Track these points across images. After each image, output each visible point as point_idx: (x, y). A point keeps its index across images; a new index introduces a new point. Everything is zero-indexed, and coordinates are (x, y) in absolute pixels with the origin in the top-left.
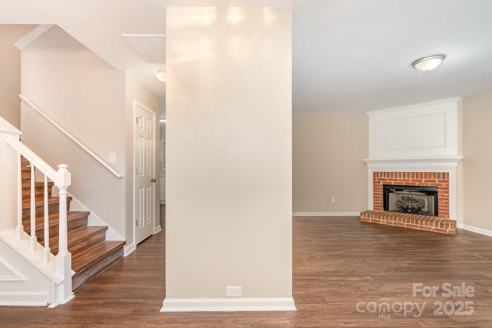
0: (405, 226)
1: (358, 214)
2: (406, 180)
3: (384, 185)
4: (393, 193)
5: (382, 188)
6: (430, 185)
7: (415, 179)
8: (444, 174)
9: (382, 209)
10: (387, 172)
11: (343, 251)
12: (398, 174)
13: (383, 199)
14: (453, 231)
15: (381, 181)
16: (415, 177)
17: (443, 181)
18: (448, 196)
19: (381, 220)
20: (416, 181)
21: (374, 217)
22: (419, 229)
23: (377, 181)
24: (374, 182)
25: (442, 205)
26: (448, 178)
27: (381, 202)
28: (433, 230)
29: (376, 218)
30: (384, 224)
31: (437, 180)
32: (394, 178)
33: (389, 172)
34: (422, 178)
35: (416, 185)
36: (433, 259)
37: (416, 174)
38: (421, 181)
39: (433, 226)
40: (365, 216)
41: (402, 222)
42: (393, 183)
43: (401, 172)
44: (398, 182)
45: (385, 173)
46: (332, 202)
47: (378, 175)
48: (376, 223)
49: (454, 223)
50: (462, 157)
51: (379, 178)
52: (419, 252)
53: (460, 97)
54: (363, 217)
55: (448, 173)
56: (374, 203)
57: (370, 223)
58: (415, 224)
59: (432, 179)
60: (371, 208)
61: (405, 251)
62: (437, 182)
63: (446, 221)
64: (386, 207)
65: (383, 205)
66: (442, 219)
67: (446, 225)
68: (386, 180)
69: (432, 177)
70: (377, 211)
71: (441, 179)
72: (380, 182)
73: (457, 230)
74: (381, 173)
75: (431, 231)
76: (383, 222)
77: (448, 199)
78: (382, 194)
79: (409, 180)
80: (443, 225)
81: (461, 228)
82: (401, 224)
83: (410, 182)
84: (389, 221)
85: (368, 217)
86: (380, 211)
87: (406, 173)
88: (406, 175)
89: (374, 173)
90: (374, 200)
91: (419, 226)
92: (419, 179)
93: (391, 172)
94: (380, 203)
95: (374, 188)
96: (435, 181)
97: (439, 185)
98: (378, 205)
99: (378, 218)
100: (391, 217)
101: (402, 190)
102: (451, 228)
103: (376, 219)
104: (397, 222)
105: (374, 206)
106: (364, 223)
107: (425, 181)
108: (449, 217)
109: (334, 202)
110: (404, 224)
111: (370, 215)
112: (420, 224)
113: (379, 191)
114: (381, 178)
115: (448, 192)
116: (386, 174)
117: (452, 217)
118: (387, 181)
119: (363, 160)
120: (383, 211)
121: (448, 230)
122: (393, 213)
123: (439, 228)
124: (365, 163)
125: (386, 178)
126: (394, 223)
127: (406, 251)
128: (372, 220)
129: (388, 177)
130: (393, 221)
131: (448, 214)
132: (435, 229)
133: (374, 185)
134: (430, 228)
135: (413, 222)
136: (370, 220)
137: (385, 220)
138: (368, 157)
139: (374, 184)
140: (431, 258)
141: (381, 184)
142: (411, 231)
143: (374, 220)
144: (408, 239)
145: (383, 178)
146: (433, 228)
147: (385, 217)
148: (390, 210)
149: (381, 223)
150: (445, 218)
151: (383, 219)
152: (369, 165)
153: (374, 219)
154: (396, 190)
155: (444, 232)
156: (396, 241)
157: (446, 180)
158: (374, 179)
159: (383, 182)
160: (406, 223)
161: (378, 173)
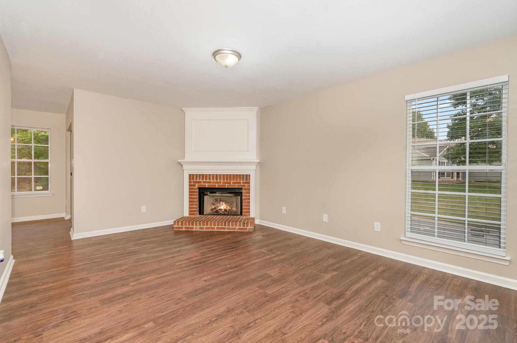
0: (216, 230)
1: (170, 222)
2: (218, 183)
3: (200, 189)
4: (208, 195)
5: (197, 191)
6: (236, 187)
7: (225, 181)
8: (247, 175)
9: (197, 213)
10: (202, 175)
11: (131, 284)
12: (212, 176)
13: (198, 203)
14: (251, 228)
15: (197, 184)
16: (225, 180)
17: (246, 183)
18: (249, 196)
19: (194, 226)
20: (227, 183)
21: (187, 224)
22: (226, 230)
23: (192, 184)
24: (190, 185)
25: (245, 204)
26: (249, 180)
27: (196, 206)
28: (237, 230)
29: (189, 225)
30: (196, 231)
31: (242, 181)
32: (208, 180)
33: (204, 175)
34: (231, 181)
35: (226, 187)
36: (231, 266)
37: (226, 176)
38: (230, 183)
39: (237, 226)
40: (178, 225)
41: (213, 226)
42: (207, 185)
43: (214, 175)
44: (212, 184)
45: (200, 175)
46: (142, 211)
47: (193, 178)
48: (189, 231)
49: (252, 220)
50: (258, 161)
51: (195, 180)
52: (220, 260)
53: (258, 107)
54: (176, 226)
55: (249, 175)
56: (190, 208)
57: (183, 231)
58: (223, 227)
59: (238, 181)
60: (186, 213)
61: (207, 263)
62: (242, 184)
63: (248, 219)
64: (201, 212)
65: (198, 209)
66: (245, 217)
67: (247, 223)
68: (200, 182)
69: (238, 179)
70: (192, 216)
71: (245, 181)
72: (195, 185)
73: (255, 226)
74: (197, 175)
75: (236, 231)
76: (196, 228)
77: (249, 199)
78: (197, 198)
79: (221, 182)
80: (245, 223)
81: (258, 223)
82: (212, 228)
83: (222, 184)
84: (202, 226)
85: (182, 225)
86: (195, 216)
87: (218, 175)
88: (218, 177)
89: (190, 175)
90: (190, 205)
91: (227, 228)
92: (228, 181)
93: (205, 175)
94: (195, 208)
95: (190, 192)
96: (240, 183)
97: (243, 186)
98: (193, 210)
99: (191, 225)
100: (203, 222)
101: (215, 193)
102: (250, 226)
103: (190, 227)
104: (209, 226)
105: (190, 211)
106: (178, 233)
107: (234, 183)
108: (249, 215)
109: (145, 211)
110: (215, 228)
111: (184, 222)
112: (228, 226)
113: (194, 195)
114: (197, 181)
115: (249, 193)
116: (201, 177)
117: (252, 215)
118: (202, 184)
119: (179, 161)
120: (198, 216)
121: (248, 228)
122: (207, 217)
123: (242, 227)
124: (180, 164)
125: (201, 180)
126: (206, 227)
127: (209, 262)
128: (185, 228)
129: (203, 179)
130: (205, 226)
131: (249, 212)
132: (239, 229)
133: (190, 189)
134: (235, 229)
135: (222, 225)
136: (184, 228)
137: (198, 226)
138: (184, 158)
139: (190, 187)
140: (228, 266)
141: (197, 187)
142: (219, 234)
143: (187, 228)
144: (214, 245)
145: (198, 180)
146: (237, 228)
147: (198, 222)
148: (205, 214)
149: (194, 230)
150: (248, 216)
151: (196, 225)
152: (184, 167)
153: (187, 226)
154: (211, 193)
155: (245, 231)
156: (202, 251)
157: (248, 181)
158: (190, 182)
159: (198, 185)
160: (216, 227)
161: (193, 175)
